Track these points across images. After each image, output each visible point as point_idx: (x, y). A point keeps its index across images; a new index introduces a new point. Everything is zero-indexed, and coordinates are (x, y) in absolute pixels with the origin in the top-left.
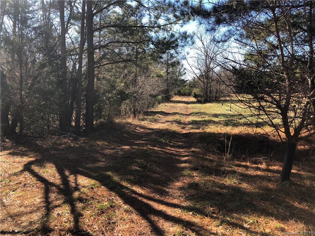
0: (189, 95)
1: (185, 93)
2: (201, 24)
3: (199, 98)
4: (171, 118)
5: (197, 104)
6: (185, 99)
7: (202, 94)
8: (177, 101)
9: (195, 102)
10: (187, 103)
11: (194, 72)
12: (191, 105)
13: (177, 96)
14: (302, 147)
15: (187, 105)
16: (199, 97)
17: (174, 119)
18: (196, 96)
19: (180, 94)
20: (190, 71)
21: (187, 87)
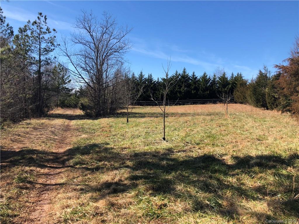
0: (75, 106)
1: (69, 104)
3: (88, 111)
5: (85, 120)
6: (69, 112)
7: (92, 104)
8: (56, 114)
9: (82, 116)
10: (71, 118)
11: (80, 75)
12: (76, 121)
15: (69, 121)
16: (88, 109)
18: (83, 108)
19: (63, 105)
20: (74, 74)
21: (72, 97)
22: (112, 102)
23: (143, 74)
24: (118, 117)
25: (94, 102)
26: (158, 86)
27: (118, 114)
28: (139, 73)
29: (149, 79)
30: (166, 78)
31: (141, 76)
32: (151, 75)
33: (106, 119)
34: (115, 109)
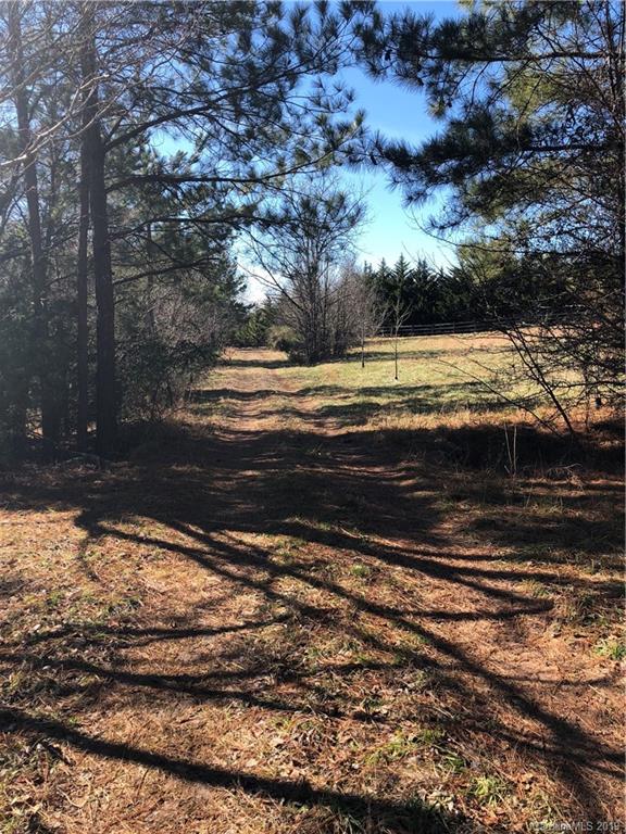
0: (258, 344)
1: (246, 339)
2: (395, 182)
3: (295, 352)
4: (267, 404)
6: (253, 356)
7: (302, 340)
9: (285, 362)
11: (278, 285)
13: (231, 349)
14: (608, 444)
15: (270, 370)
16: (293, 349)
17: (275, 406)
18: (283, 346)
19: (233, 342)
21: (250, 324)
22: (337, 334)
23: (406, 261)
24: (349, 361)
25: (305, 336)
26: (441, 287)
27: (349, 355)
28: (398, 259)
29: (419, 272)
30: (460, 268)
31: (402, 265)
32: (424, 262)
33: (330, 365)
34: (344, 347)
